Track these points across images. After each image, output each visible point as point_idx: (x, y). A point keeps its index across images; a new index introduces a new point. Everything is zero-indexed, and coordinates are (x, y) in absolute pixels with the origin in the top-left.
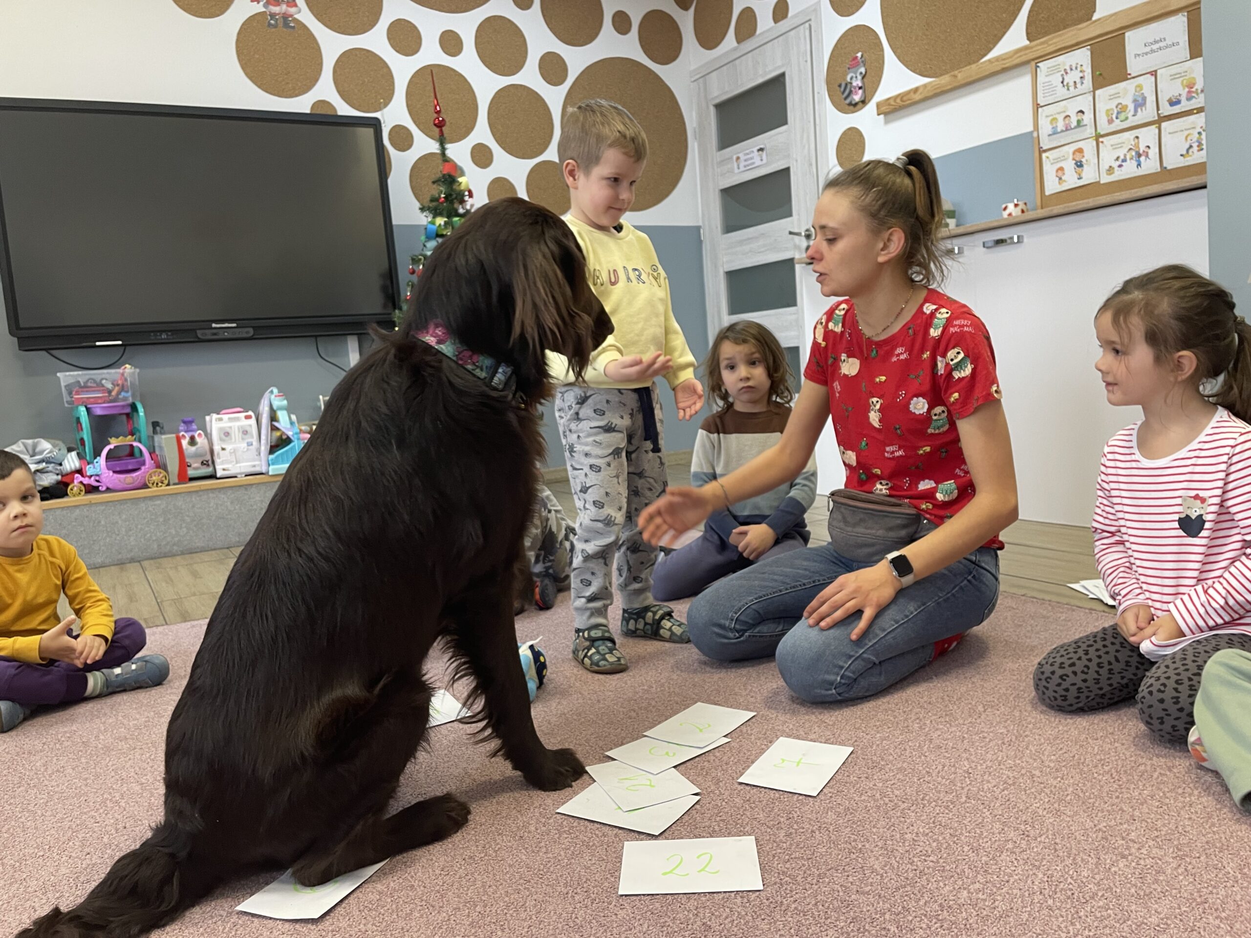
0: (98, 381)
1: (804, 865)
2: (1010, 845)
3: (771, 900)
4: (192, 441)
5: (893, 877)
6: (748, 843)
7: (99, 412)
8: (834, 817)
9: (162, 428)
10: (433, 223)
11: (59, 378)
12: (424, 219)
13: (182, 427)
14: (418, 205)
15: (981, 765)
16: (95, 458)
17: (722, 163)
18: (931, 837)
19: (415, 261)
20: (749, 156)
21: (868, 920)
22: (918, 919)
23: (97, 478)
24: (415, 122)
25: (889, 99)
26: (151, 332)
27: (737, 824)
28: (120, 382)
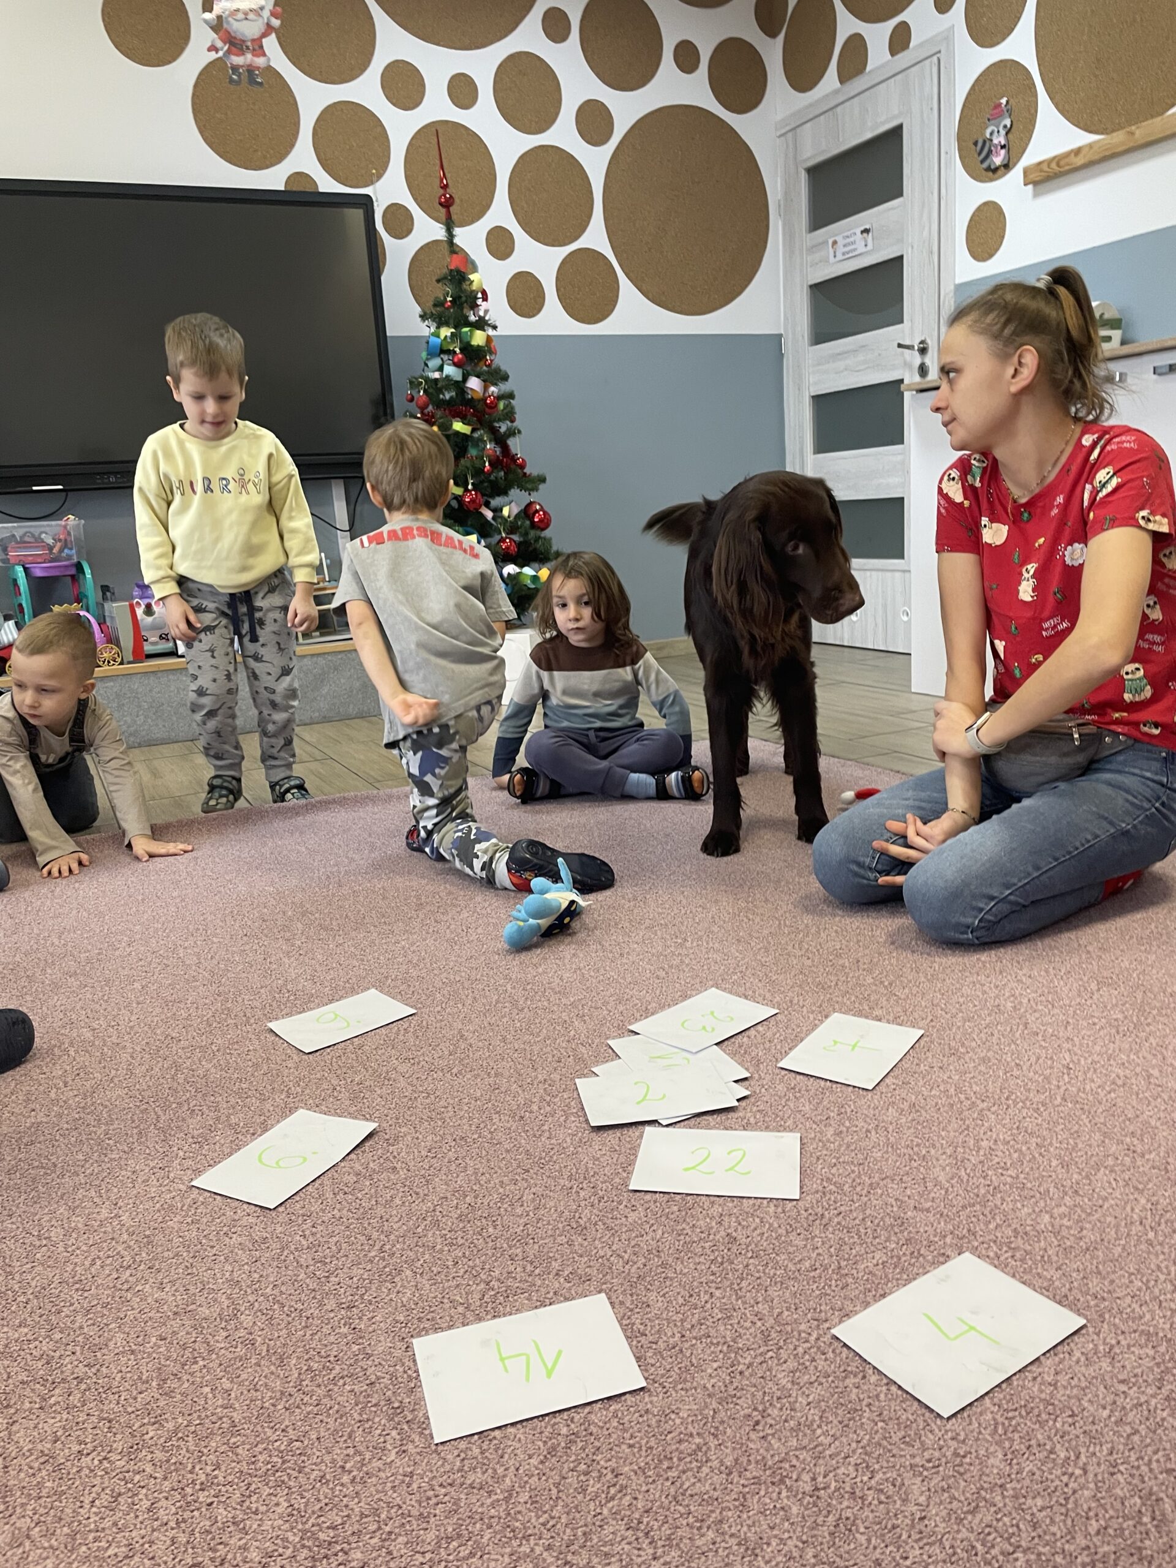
0: (37, 534)
1: (853, 1171)
2: (1110, 1162)
3: (810, 1211)
4: (147, 611)
5: (961, 1192)
6: (791, 1141)
7: (38, 573)
8: (896, 1114)
9: (113, 593)
10: (438, 336)
12: (425, 329)
13: (134, 592)
14: (418, 310)
15: (1086, 1059)
17: (813, 249)
18: (1013, 1146)
19: (414, 384)
20: (848, 240)
21: (925, 1243)
22: (985, 1245)
24: (415, 200)
25: (1040, 163)
26: (98, 474)
27: (777, 1116)
28: (62, 537)
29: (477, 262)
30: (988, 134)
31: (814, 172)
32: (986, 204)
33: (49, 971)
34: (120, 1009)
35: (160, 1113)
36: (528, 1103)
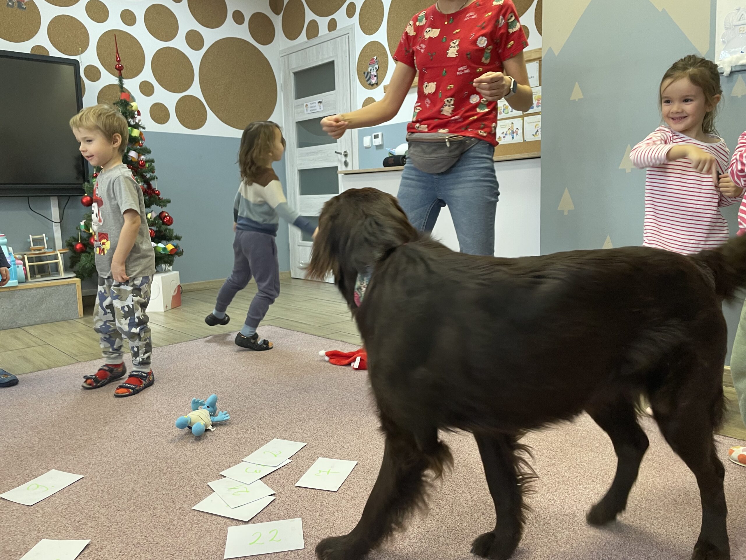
6: (298, 522)
17: (297, 106)
20: (312, 105)
24: (102, 64)
29: (135, 97)
30: (369, 70)
31: (297, 74)
32: (369, 98)
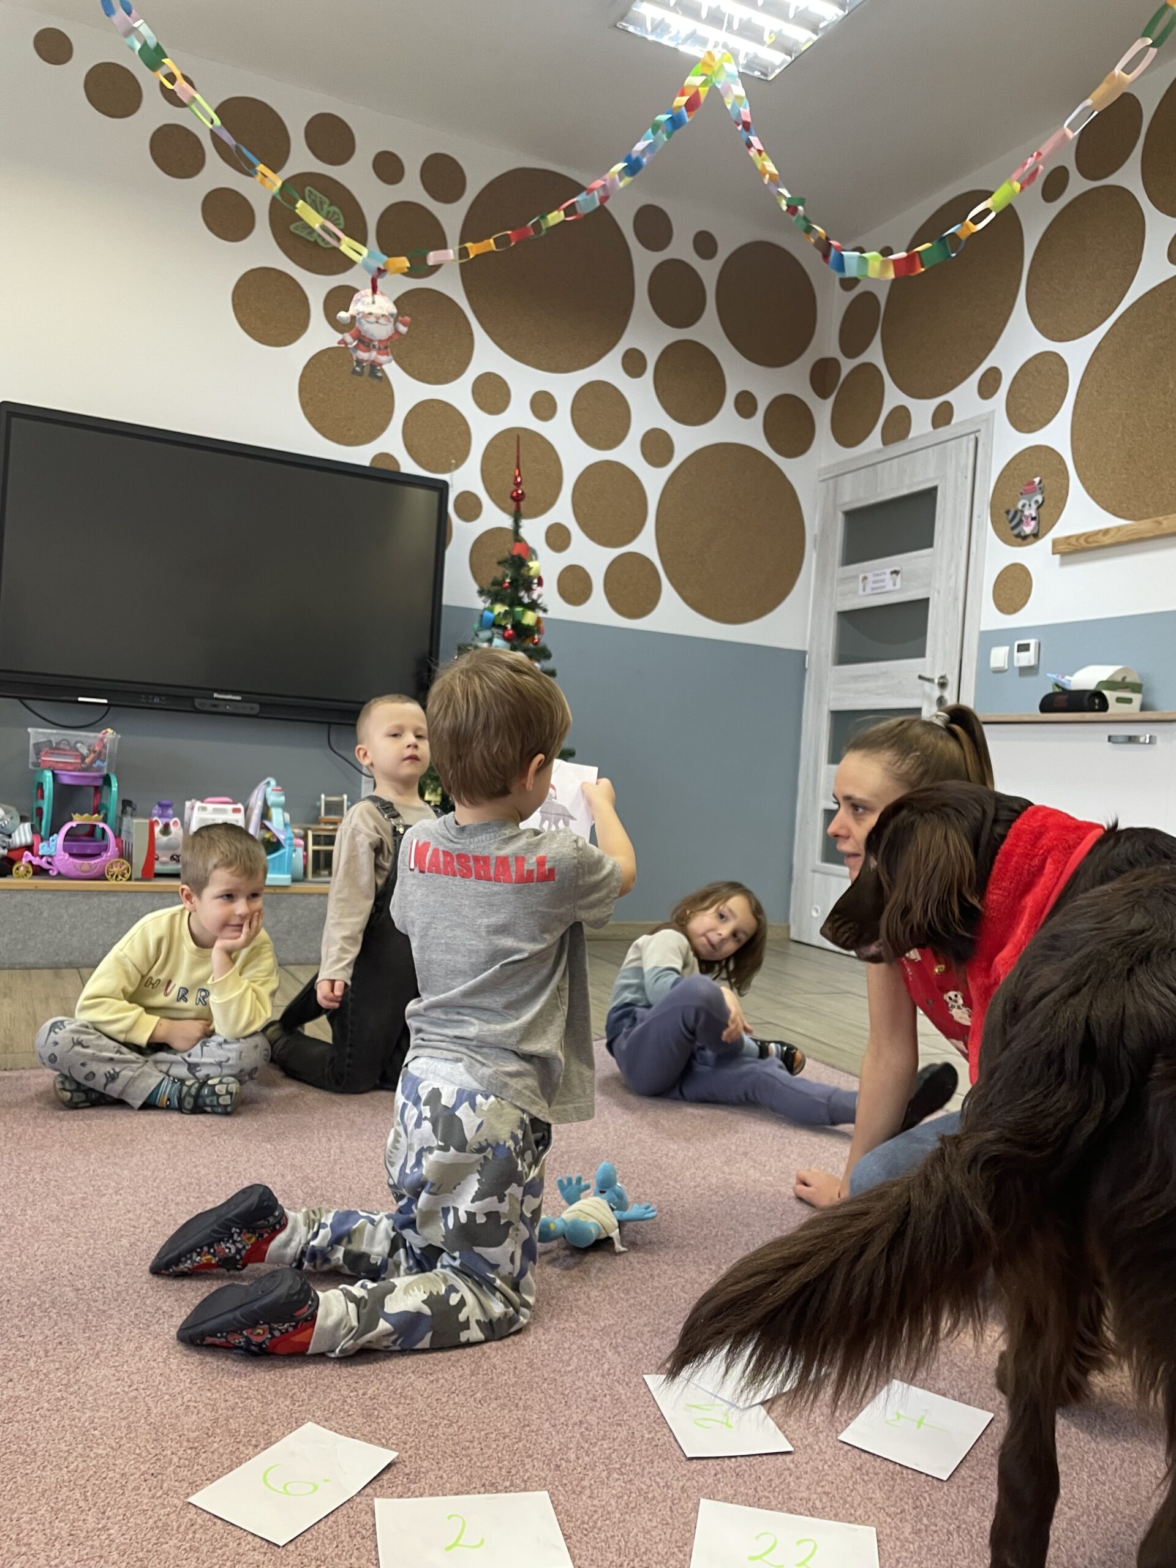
0: (72, 743)
4: (166, 830)
6: (866, 1537)
7: (66, 780)
9: (134, 809)
10: (492, 611)
11: (29, 734)
12: (480, 603)
13: (156, 810)
14: (476, 588)
16: (51, 834)
17: (844, 580)
20: (879, 578)
23: (50, 860)
24: (487, 491)
25: (1069, 537)
26: (144, 693)
27: (846, 1502)
28: (97, 749)
29: (539, 552)
30: (1020, 506)
31: (851, 515)
32: (1014, 565)
33: (29, 1212)
34: (106, 1269)
35: (151, 1404)
36: (564, 1448)
